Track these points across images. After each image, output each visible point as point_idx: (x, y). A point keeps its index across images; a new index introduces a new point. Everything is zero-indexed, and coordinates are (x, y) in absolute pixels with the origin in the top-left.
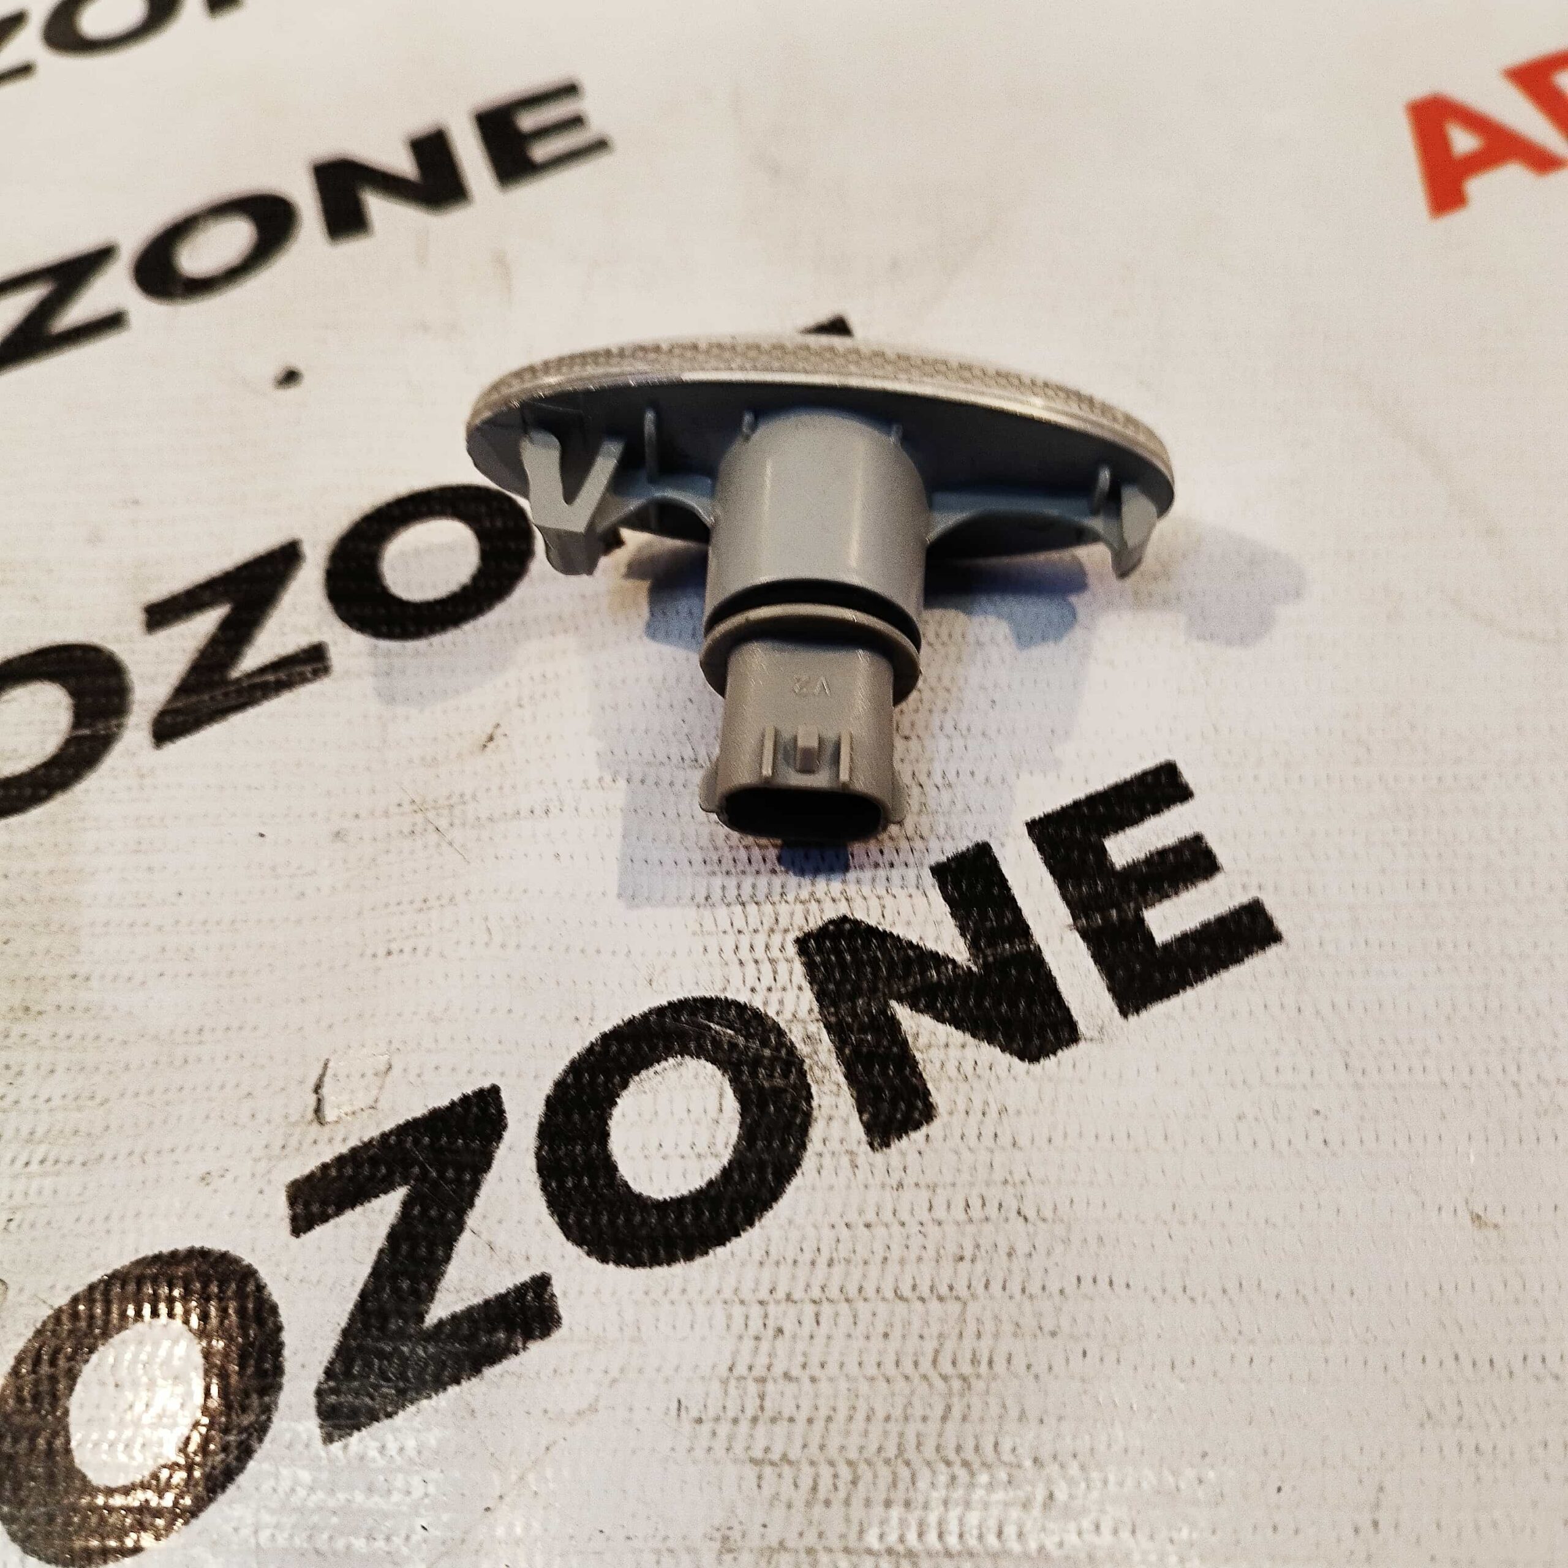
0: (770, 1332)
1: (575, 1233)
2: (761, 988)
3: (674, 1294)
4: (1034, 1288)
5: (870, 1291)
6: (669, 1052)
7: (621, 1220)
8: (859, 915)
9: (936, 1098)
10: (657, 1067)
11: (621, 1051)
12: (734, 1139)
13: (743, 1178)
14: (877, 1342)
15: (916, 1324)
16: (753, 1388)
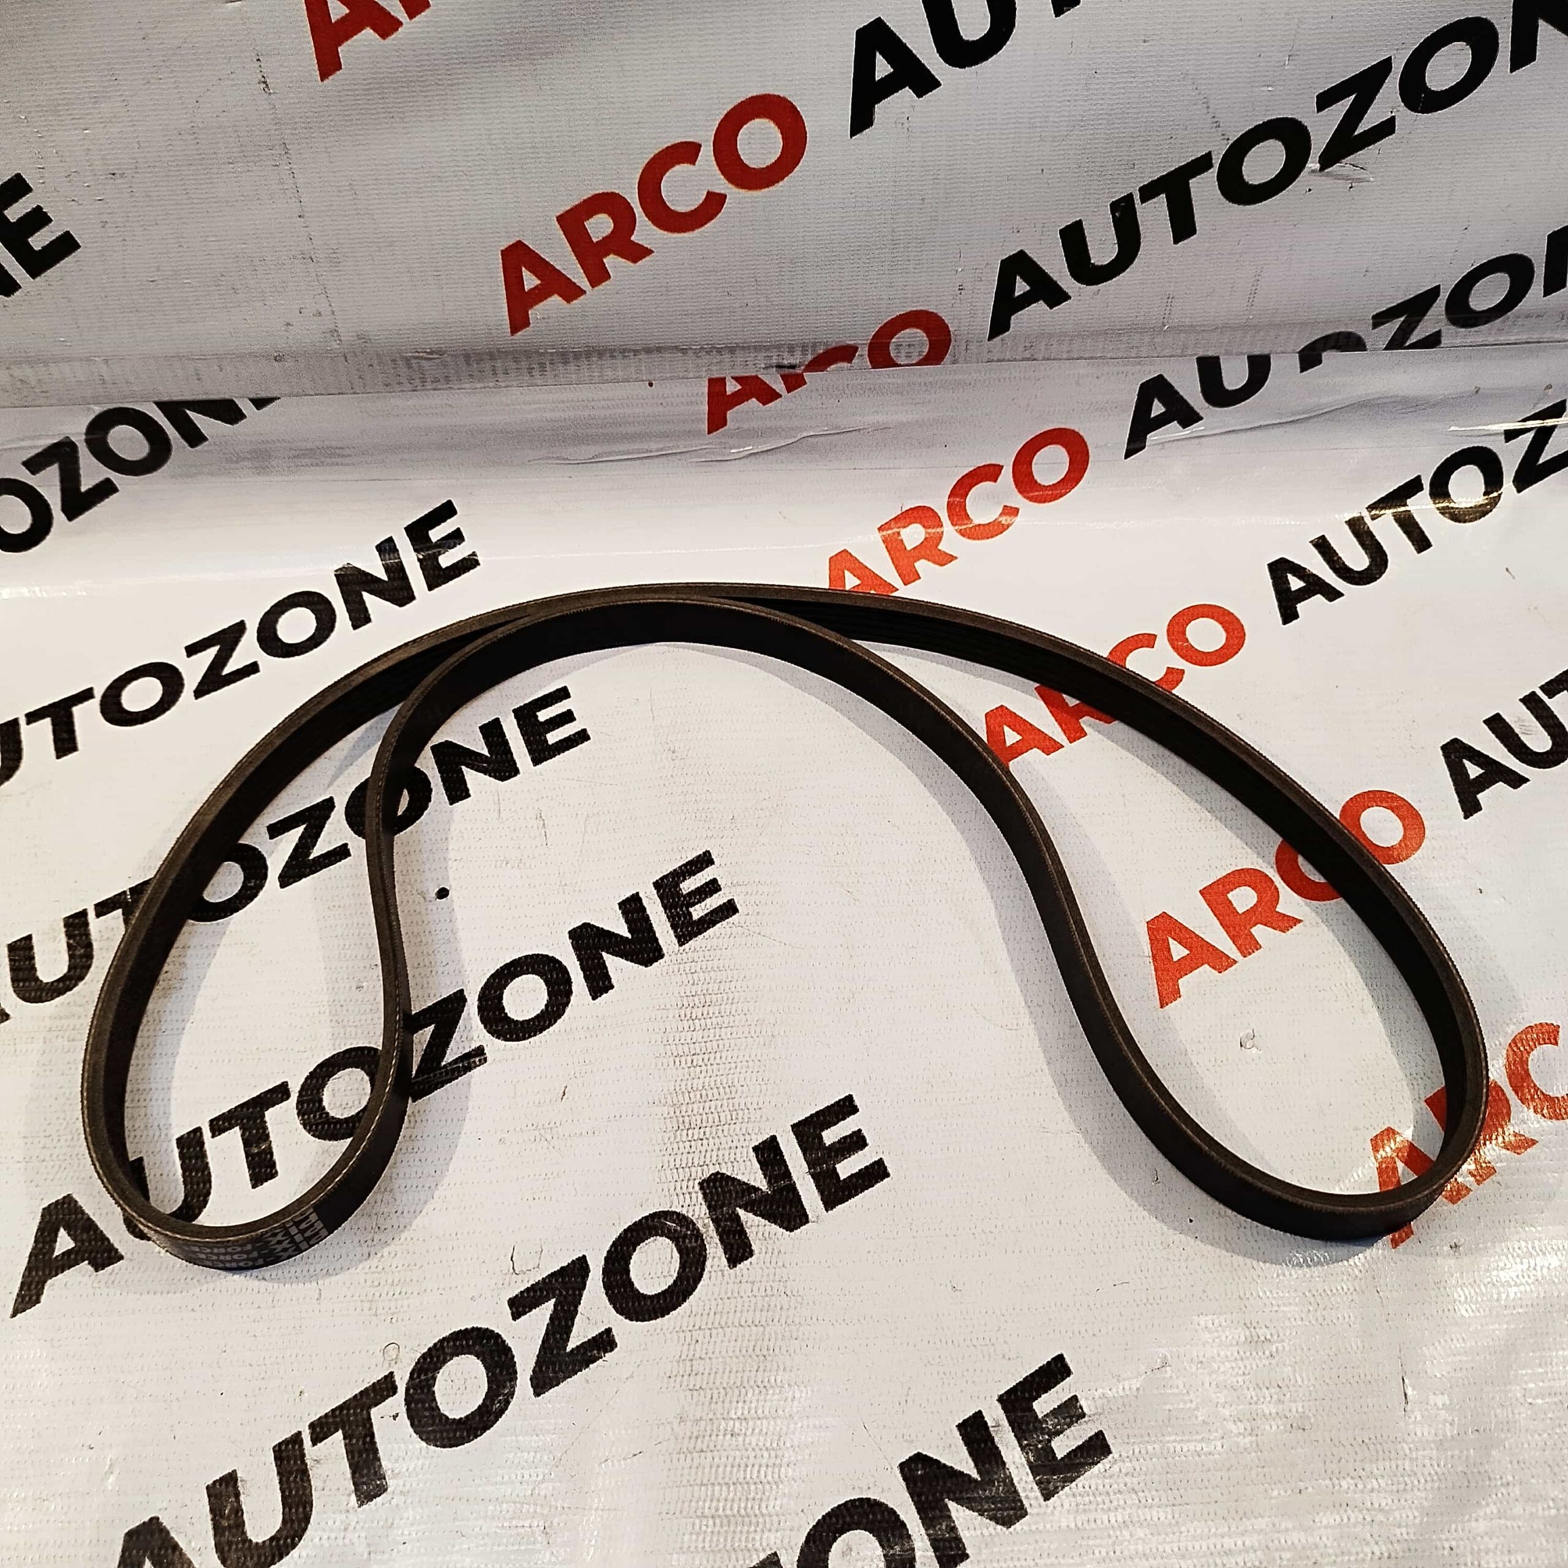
0: (694, 1342)
1: (620, 1311)
2: (686, 1205)
3: (658, 1331)
4: (790, 1321)
5: (730, 1323)
6: (651, 1235)
7: (637, 1304)
8: (723, 1171)
9: (754, 1247)
10: (647, 1242)
11: (632, 1236)
12: (677, 1269)
13: (682, 1283)
14: (733, 1343)
15: (747, 1336)
16: (688, 1363)
